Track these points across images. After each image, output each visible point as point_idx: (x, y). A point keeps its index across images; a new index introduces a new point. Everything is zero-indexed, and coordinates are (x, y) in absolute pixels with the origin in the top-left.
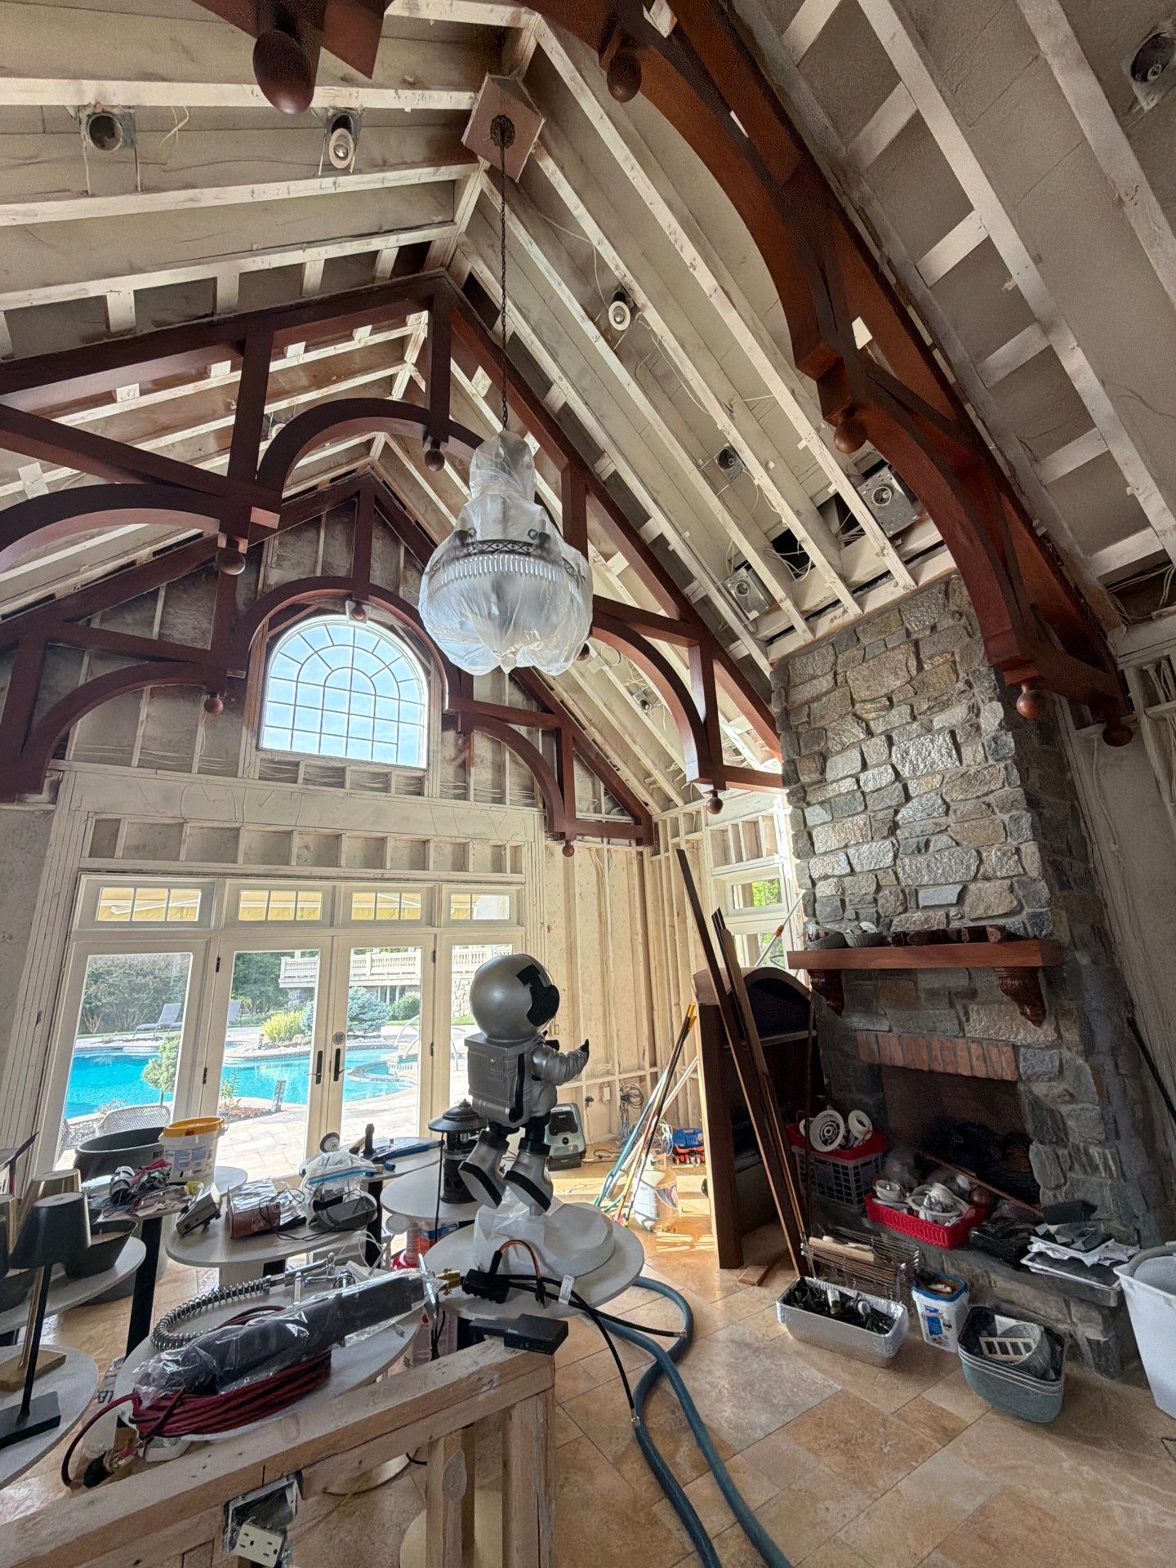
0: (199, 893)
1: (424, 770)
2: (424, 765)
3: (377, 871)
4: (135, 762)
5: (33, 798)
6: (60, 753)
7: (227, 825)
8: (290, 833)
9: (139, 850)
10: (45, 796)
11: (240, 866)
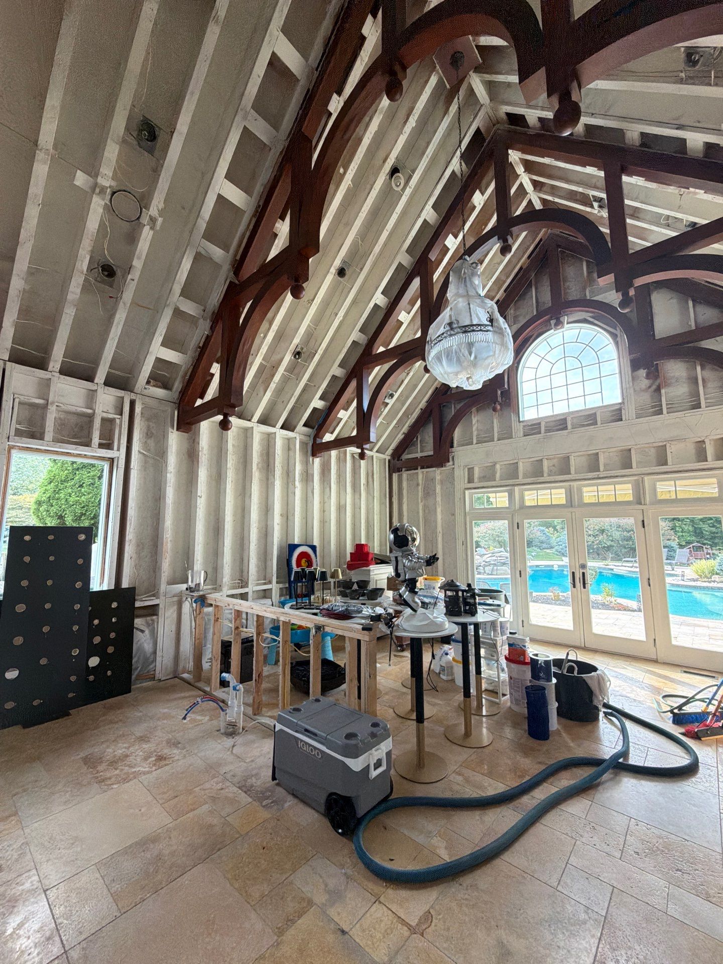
0: (506, 494)
1: (620, 404)
2: (620, 401)
3: (595, 473)
4: (475, 441)
5: (448, 464)
6: (452, 446)
7: (511, 462)
8: (541, 460)
9: (483, 478)
10: (451, 463)
11: (521, 480)
